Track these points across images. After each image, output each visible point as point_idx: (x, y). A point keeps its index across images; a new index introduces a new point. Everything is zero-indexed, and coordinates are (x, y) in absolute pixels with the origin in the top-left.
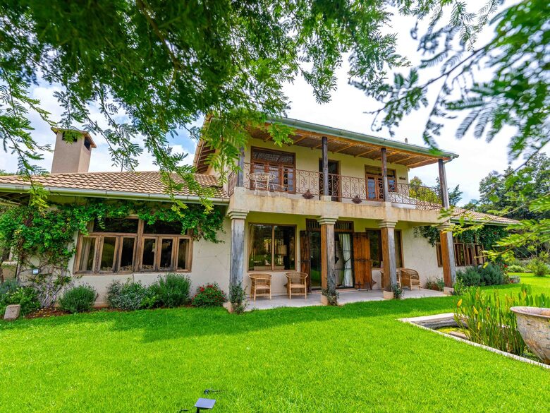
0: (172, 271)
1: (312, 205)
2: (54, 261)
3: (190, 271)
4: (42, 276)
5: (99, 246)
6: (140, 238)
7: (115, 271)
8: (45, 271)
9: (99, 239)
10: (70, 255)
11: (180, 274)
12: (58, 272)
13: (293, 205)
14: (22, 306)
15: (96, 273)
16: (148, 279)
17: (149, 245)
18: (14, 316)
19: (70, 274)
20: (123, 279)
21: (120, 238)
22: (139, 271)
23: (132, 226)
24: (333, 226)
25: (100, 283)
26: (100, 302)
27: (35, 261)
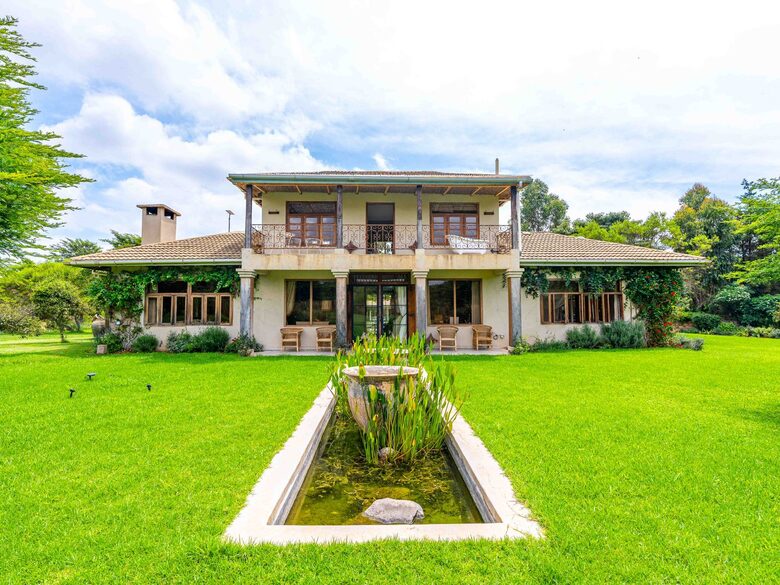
0: (216, 324)
1: (321, 260)
2: (130, 315)
3: (231, 324)
4: (125, 327)
5: (160, 303)
6: (190, 297)
7: (173, 324)
8: (125, 323)
9: (160, 297)
10: (140, 311)
11: (224, 327)
12: (134, 324)
13: (299, 260)
14: (109, 346)
15: (159, 325)
16: (195, 330)
17: (197, 302)
18: (102, 352)
19: (142, 326)
20: (178, 330)
21: (174, 297)
22: (191, 324)
23: (182, 287)
24: (344, 280)
25: (161, 333)
26: (163, 348)
27: (118, 316)
